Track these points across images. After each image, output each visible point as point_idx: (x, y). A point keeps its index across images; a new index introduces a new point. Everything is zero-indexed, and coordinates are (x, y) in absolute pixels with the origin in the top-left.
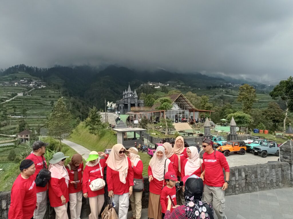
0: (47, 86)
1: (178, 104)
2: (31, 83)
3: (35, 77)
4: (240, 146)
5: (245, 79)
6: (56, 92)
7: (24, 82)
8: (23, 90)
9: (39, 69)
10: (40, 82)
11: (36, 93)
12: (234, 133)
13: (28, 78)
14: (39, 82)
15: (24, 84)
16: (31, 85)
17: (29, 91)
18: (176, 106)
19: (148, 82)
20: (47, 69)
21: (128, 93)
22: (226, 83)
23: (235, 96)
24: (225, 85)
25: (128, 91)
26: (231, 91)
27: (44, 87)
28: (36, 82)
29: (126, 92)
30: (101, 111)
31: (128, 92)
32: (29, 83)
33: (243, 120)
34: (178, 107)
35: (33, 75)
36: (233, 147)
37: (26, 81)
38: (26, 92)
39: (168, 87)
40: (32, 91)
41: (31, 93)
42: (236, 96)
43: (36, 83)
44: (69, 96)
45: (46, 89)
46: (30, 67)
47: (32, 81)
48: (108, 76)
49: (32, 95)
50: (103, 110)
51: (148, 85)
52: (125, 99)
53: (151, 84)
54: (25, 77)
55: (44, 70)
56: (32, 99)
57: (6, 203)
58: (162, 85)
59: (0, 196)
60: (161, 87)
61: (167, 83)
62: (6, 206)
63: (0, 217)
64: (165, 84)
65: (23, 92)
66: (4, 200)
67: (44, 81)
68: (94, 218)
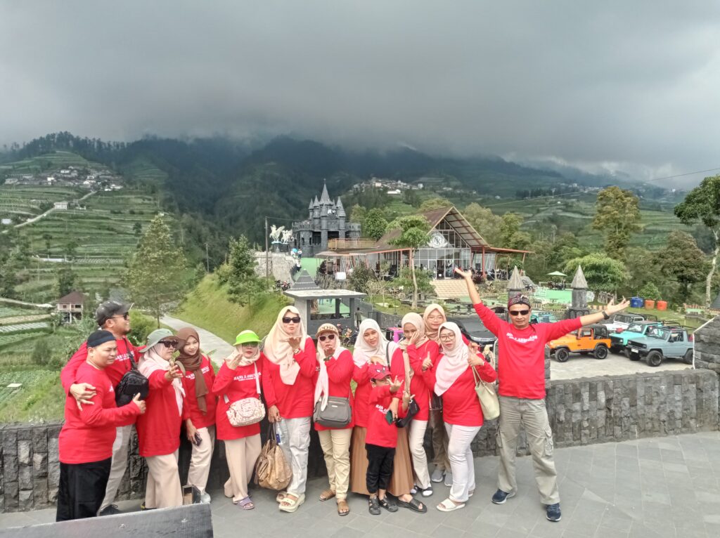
0: (125, 186)
1: (445, 232)
3: (95, 164)
4: (595, 338)
5: (614, 175)
6: (146, 201)
7: (69, 176)
8: (69, 195)
9: (105, 144)
10: (109, 175)
11: (99, 203)
12: (581, 306)
13: (79, 165)
14: (107, 177)
15: (70, 179)
16: (86, 182)
17: (82, 197)
18: (439, 238)
19: (370, 178)
20: (125, 144)
21: (322, 205)
22: (564, 184)
23: (587, 215)
24: (563, 188)
25: (322, 199)
26: (577, 203)
27: (119, 188)
28: (98, 177)
29: (317, 203)
30: (257, 250)
31: (321, 203)
32: (83, 177)
33: (606, 274)
34: (444, 239)
35: (91, 160)
36: (577, 339)
37: (75, 174)
38: (76, 201)
39: (421, 193)
40: (90, 197)
41: (87, 203)
42: (590, 217)
43: (98, 179)
44: (177, 210)
45: (123, 194)
46: (83, 140)
47: (88, 173)
48: (272, 163)
49: (88, 207)
50: (260, 245)
51: (371, 187)
52: (315, 218)
53: (378, 185)
54: (71, 162)
55: (118, 146)
56: (90, 218)
57: (28, 450)
58: (406, 186)
59: (15, 431)
60: (404, 192)
61: (417, 181)
62: (30, 456)
63: (14, 483)
64: (413, 184)
65: (67, 199)
66: (24, 443)
67: (119, 174)
68: (239, 490)
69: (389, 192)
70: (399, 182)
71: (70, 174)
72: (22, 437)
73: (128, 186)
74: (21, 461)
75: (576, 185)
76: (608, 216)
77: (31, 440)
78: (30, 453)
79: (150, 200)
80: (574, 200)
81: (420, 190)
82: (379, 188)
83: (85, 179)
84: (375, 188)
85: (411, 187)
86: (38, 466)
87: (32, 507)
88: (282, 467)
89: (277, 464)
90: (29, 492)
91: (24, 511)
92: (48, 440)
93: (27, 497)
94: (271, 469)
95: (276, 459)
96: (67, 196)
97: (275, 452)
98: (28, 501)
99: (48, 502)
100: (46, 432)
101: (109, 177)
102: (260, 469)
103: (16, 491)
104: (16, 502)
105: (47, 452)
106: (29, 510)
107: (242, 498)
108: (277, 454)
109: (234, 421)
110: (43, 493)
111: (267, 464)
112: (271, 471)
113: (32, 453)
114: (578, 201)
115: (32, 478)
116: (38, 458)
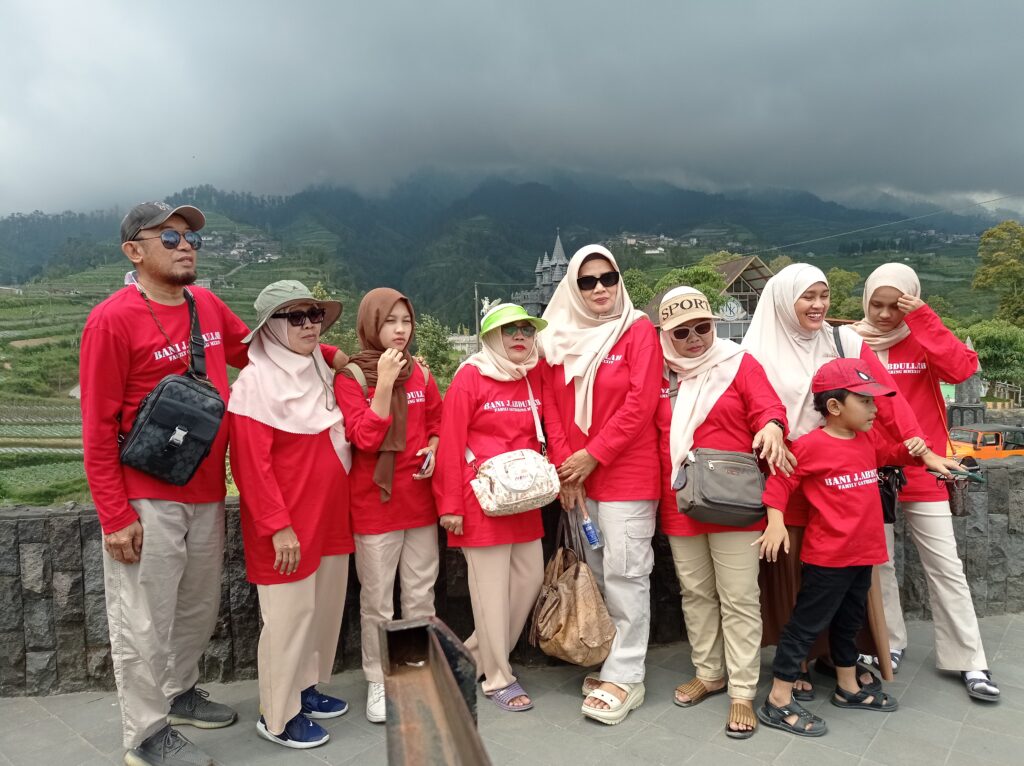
0: (284, 256)
1: (741, 297)
2: (234, 246)
3: (245, 227)
4: (1004, 449)
6: (312, 275)
7: (212, 244)
8: (212, 269)
9: (256, 199)
10: (262, 241)
11: (252, 279)
12: (970, 402)
13: (223, 229)
14: (260, 244)
15: (214, 249)
16: (234, 252)
17: (229, 272)
19: (620, 233)
20: (283, 199)
21: (555, 266)
22: (913, 232)
24: (912, 237)
25: (554, 257)
26: (935, 260)
27: (276, 258)
28: (249, 244)
29: (546, 263)
30: (462, 333)
31: (553, 263)
32: (229, 245)
33: (1009, 353)
35: (240, 221)
36: (975, 449)
37: (219, 241)
38: (221, 278)
39: (695, 251)
40: (239, 272)
41: (235, 280)
43: (249, 247)
44: (353, 286)
45: (281, 266)
46: (229, 196)
47: (236, 239)
48: (481, 218)
49: (237, 285)
50: (466, 327)
51: (622, 245)
52: (544, 285)
53: (632, 242)
54: (214, 226)
55: (274, 201)
56: (240, 300)
57: (41, 562)
58: (672, 242)
59: (12, 522)
60: (669, 252)
61: (687, 235)
62: (44, 577)
63: (14, 635)
64: (682, 239)
65: (210, 275)
66: (32, 548)
67: (276, 240)
68: (496, 666)
69: (647, 252)
70: (662, 237)
71: (213, 241)
72: (28, 536)
73: (287, 255)
74: (27, 587)
75: (933, 232)
76: (1000, 268)
77: (47, 542)
78: (45, 570)
79: (317, 273)
80: (931, 254)
81: (693, 247)
82: (632, 246)
83: (233, 248)
84: (627, 246)
85: (679, 244)
86: (62, 600)
87: (54, 686)
88: (594, 615)
89: (580, 605)
90: (47, 655)
91: (36, 694)
92: (83, 545)
93: (43, 665)
94: (569, 615)
95: (580, 592)
96: (210, 271)
97: (576, 576)
98: (43, 674)
99: (88, 677)
100: (76, 525)
101: (264, 244)
102: (543, 612)
103: (18, 650)
104: (21, 675)
105: (83, 570)
106: (48, 692)
107: (504, 684)
108: (581, 581)
109: (489, 503)
110: (75, 657)
111: (558, 602)
112: (568, 620)
113: (48, 571)
114: (937, 256)
115: (52, 625)
116: (63, 582)
